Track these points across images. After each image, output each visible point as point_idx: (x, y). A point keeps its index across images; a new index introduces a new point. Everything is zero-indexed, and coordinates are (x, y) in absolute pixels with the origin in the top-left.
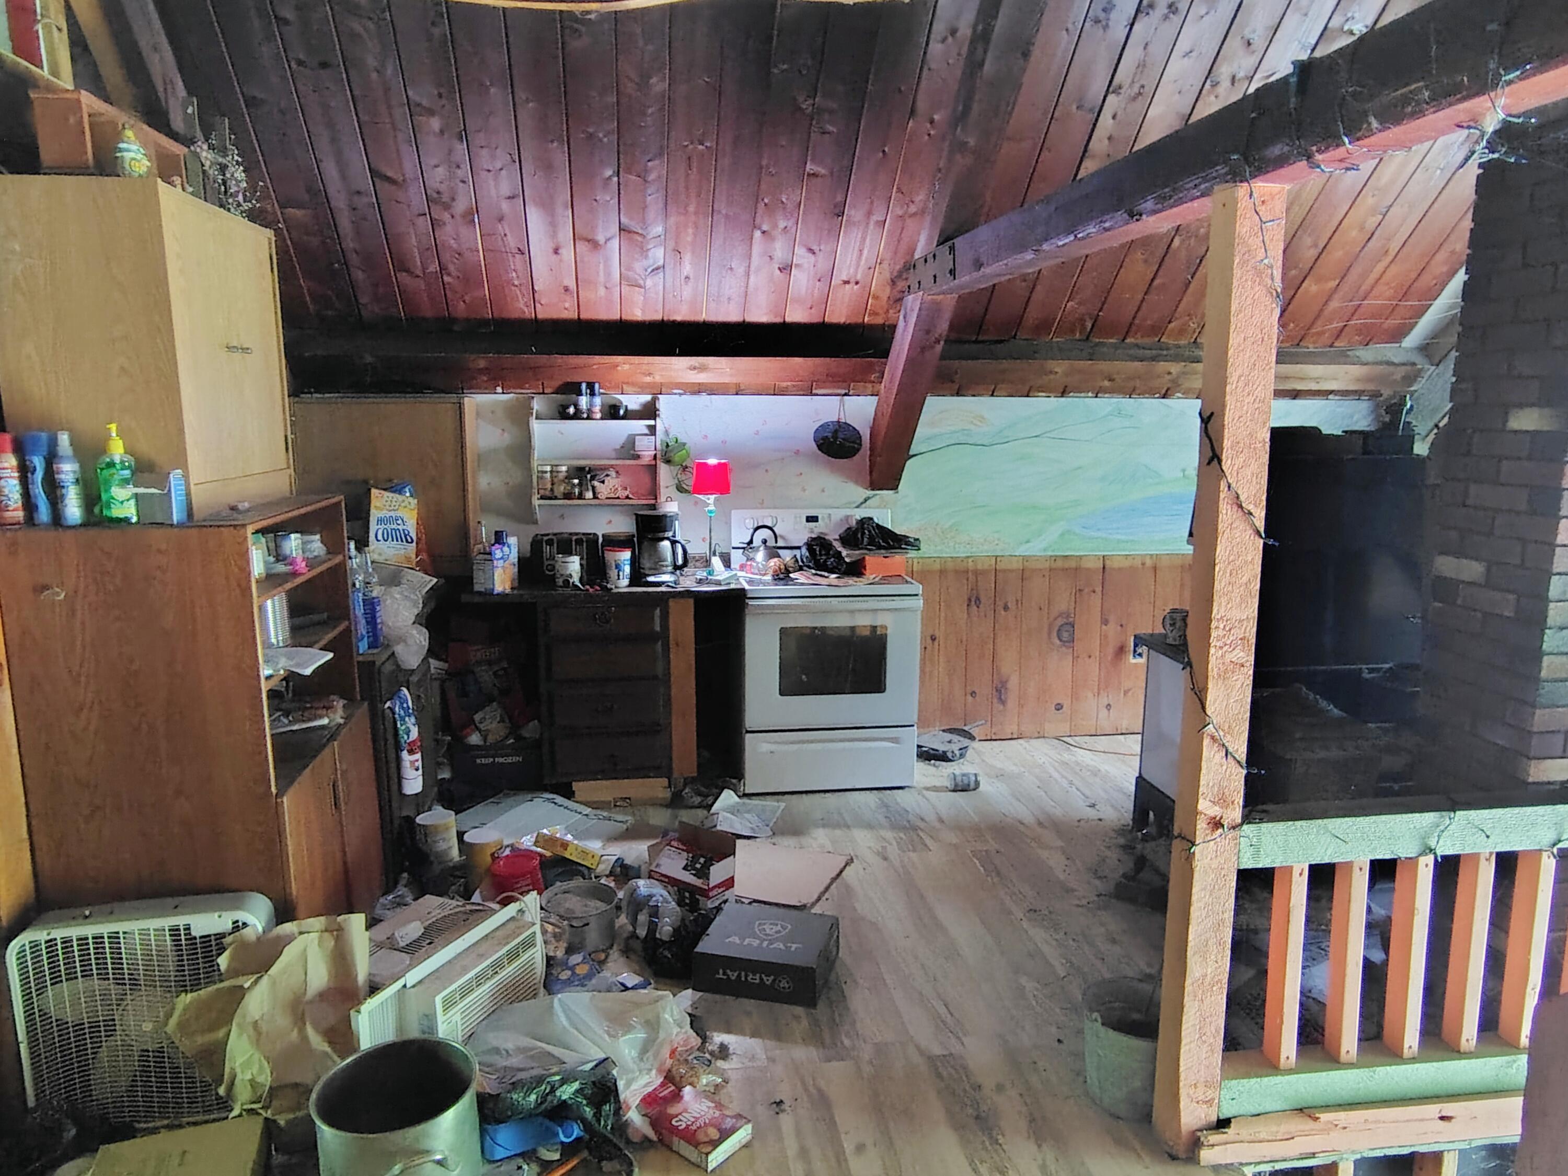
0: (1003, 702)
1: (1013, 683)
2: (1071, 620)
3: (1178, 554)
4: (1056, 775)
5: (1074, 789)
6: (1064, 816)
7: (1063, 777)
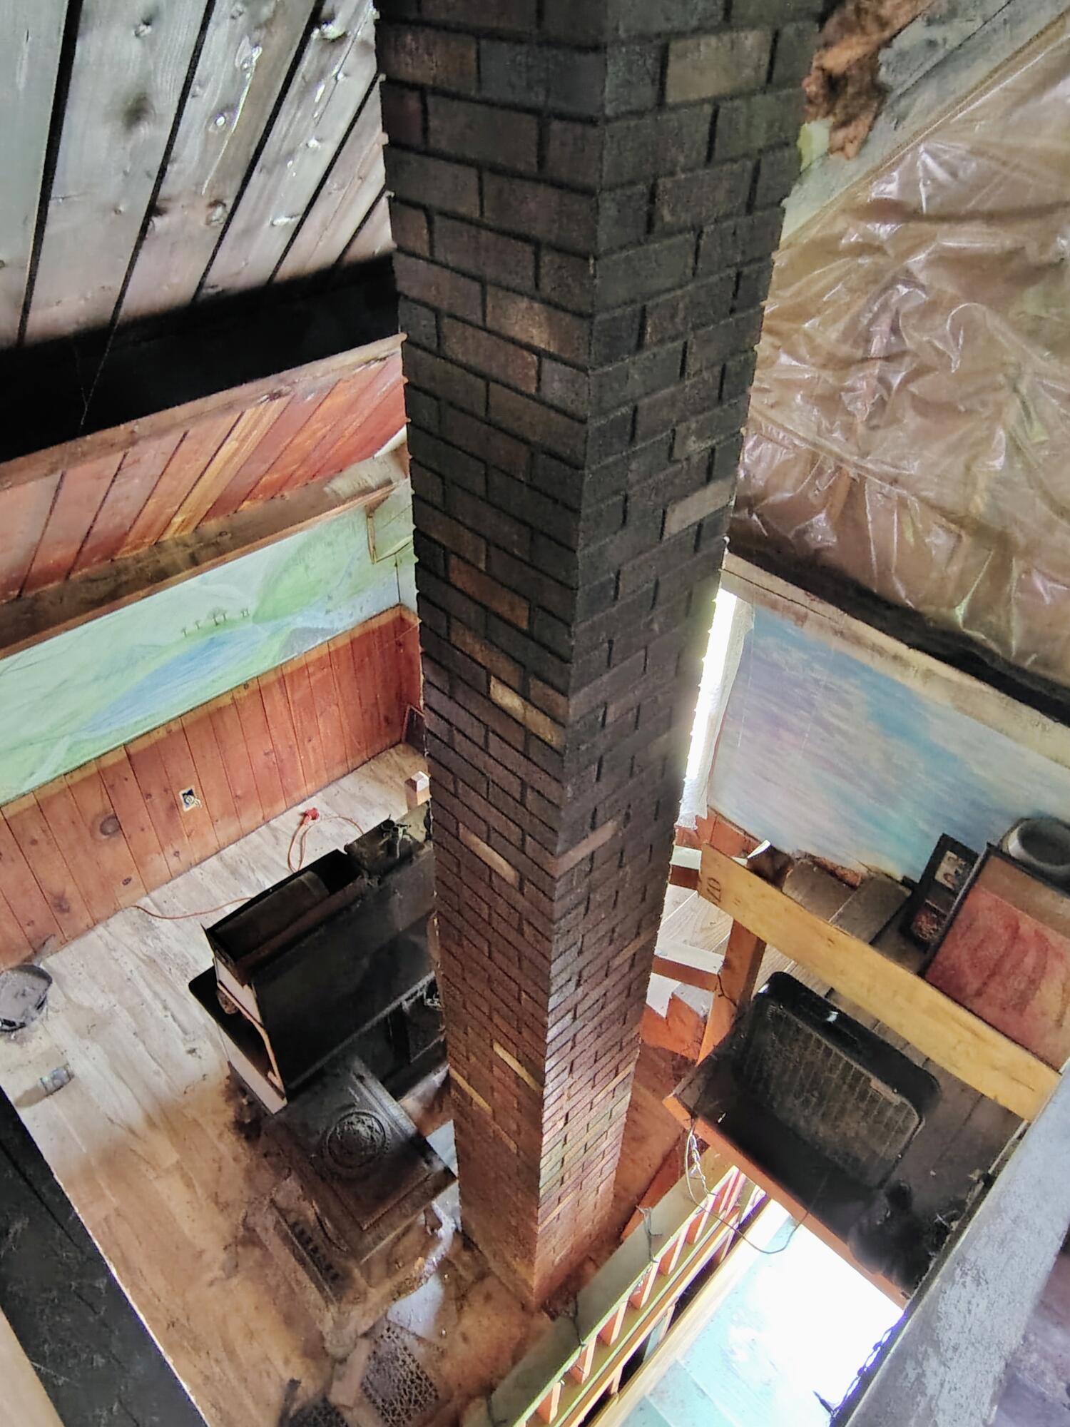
0: (66, 911)
1: (71, 892)
2: (111, 814)
3: (202, 705)
4: (147, 994)
5: (170, 1019)
6: (170, 1088)
7: (156, 994)
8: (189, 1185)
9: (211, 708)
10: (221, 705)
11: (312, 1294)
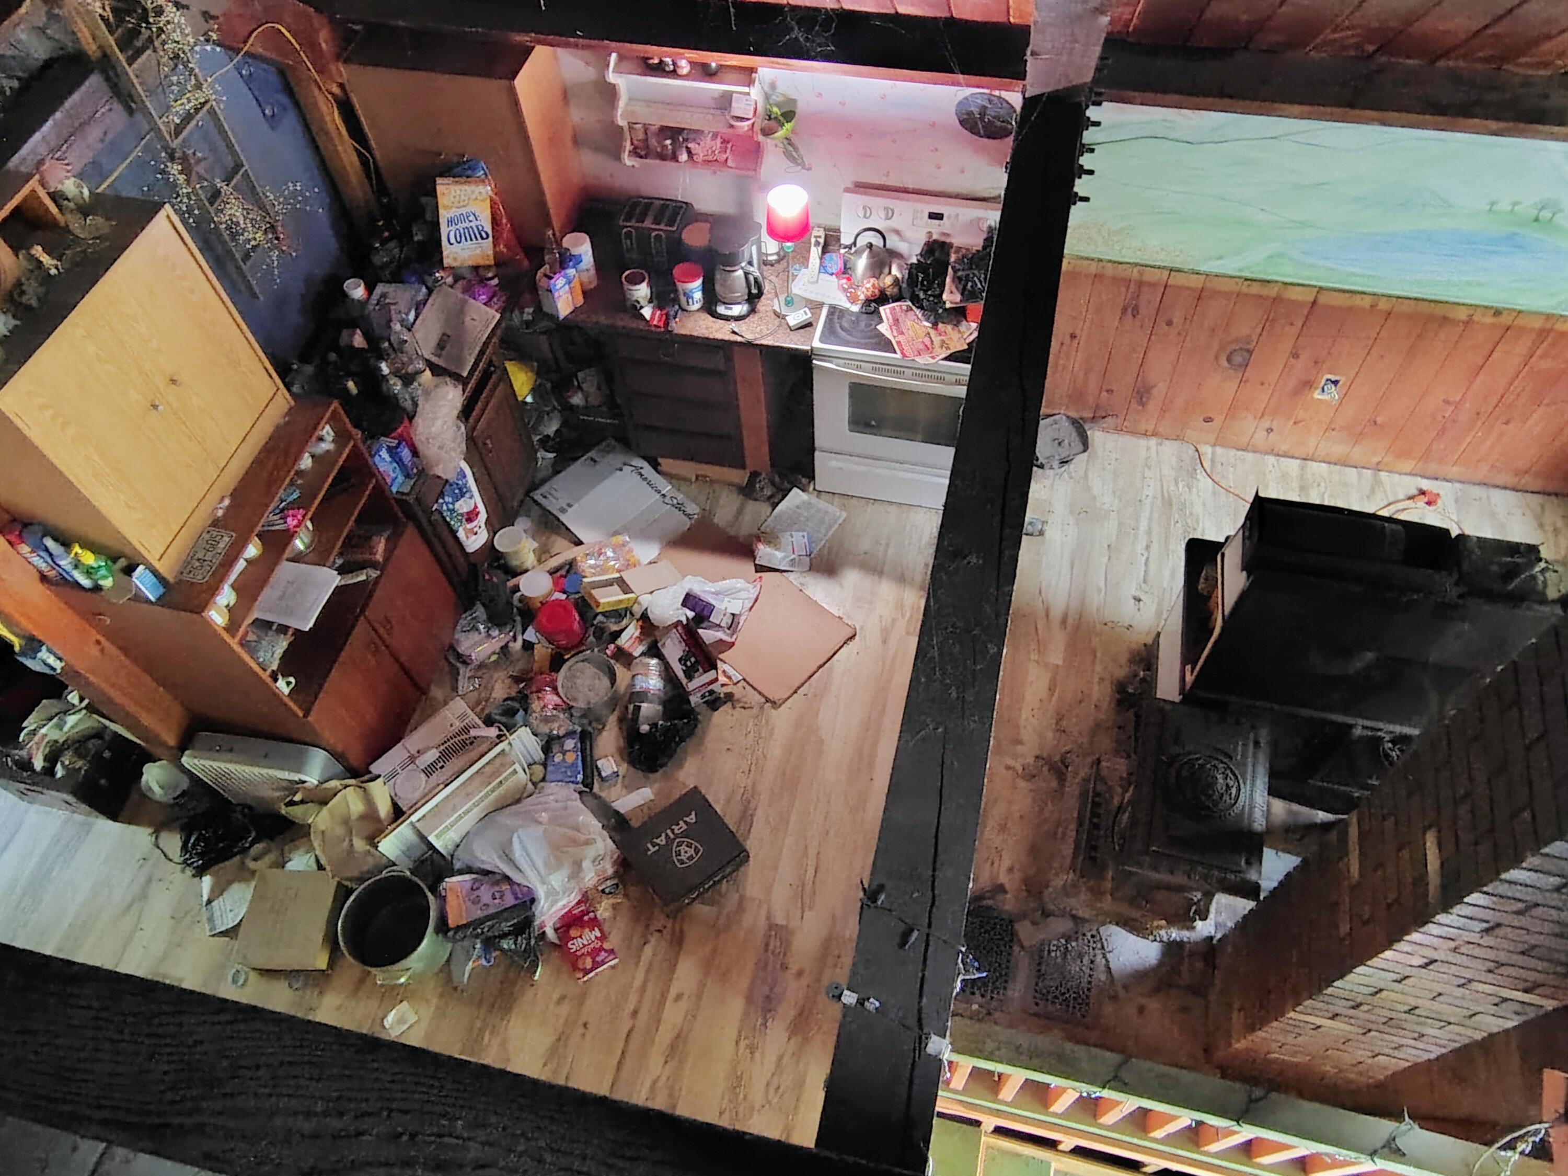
0: (1142, 403)
1: (1159, 391)
2: (1250, 347)
3: (1431, 301)
4: (1144, 525)
5: (1144, 559)
6: (1098, 609)
7: (1149, 532)
8: (1051, 690)
9: (1439, 311)
10: (1451, 315)
11: (1068, 849)
